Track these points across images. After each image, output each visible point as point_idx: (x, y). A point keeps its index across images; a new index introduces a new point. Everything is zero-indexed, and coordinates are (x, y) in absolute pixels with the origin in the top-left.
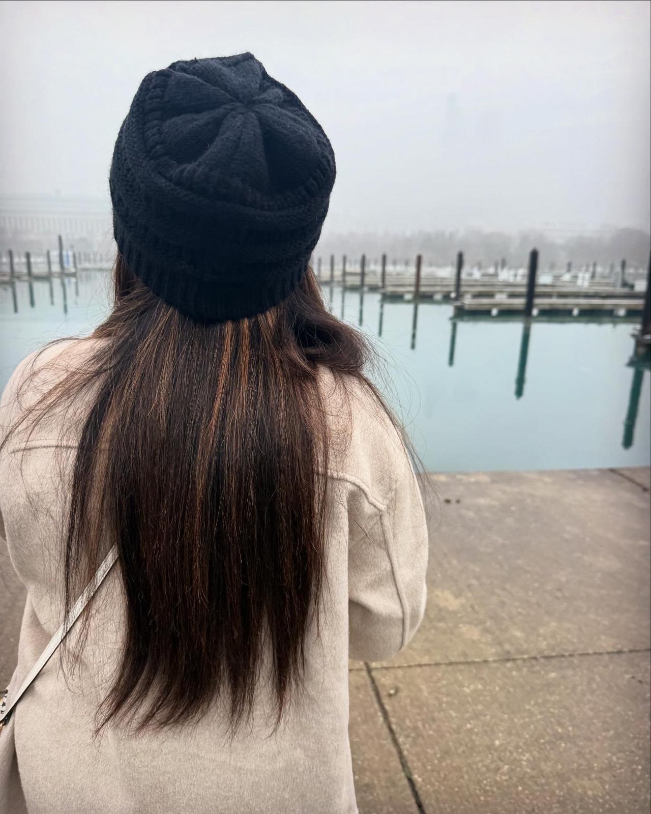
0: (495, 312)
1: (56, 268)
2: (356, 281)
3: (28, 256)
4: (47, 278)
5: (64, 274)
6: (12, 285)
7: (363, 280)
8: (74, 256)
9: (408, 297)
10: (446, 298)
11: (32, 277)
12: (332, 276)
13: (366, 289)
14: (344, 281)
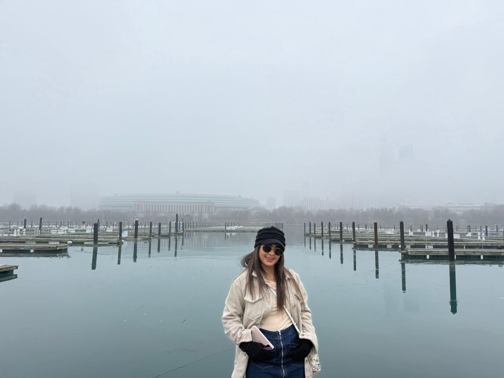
0: (428, 257)
1: (173, 231)
2: (338, 236)
3: (160, 225)
4: (168, 236)
5: (177, 234)
6: (149, 240)
7: (341, 236)
8: (183, 224)
9: (371, 246)
10: (395, 247)
11: (161, 236)
12: (322, 233)
13: (343, 241)
14: (330, 236)
